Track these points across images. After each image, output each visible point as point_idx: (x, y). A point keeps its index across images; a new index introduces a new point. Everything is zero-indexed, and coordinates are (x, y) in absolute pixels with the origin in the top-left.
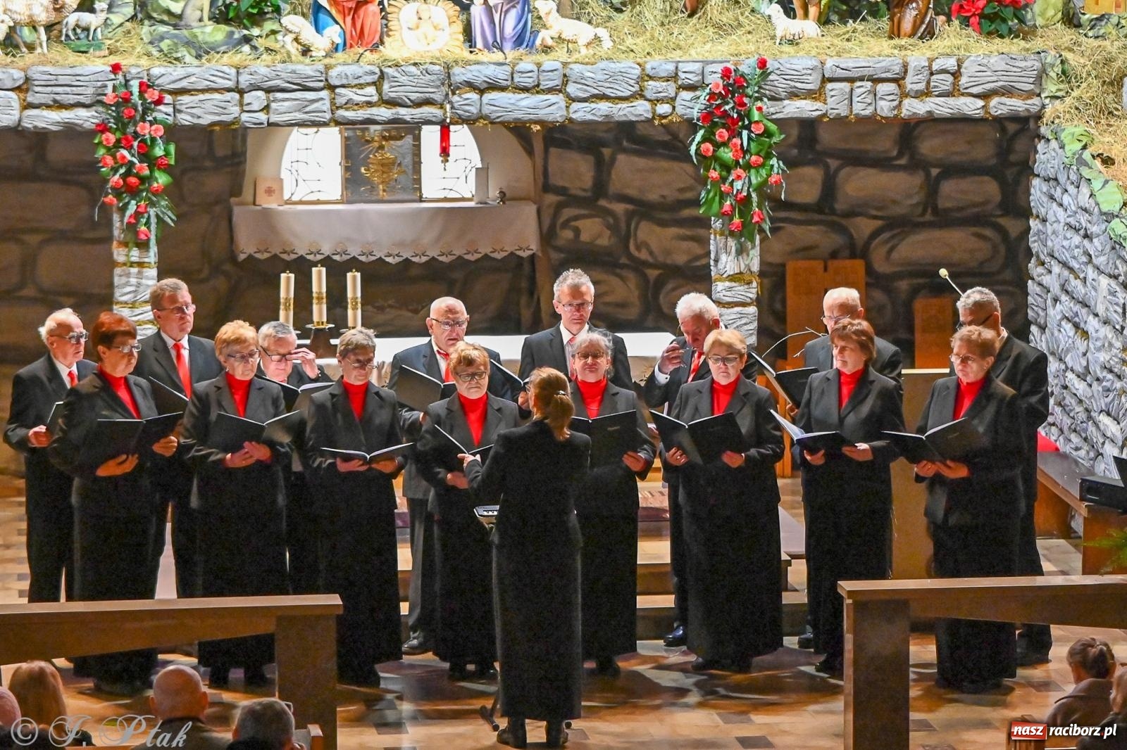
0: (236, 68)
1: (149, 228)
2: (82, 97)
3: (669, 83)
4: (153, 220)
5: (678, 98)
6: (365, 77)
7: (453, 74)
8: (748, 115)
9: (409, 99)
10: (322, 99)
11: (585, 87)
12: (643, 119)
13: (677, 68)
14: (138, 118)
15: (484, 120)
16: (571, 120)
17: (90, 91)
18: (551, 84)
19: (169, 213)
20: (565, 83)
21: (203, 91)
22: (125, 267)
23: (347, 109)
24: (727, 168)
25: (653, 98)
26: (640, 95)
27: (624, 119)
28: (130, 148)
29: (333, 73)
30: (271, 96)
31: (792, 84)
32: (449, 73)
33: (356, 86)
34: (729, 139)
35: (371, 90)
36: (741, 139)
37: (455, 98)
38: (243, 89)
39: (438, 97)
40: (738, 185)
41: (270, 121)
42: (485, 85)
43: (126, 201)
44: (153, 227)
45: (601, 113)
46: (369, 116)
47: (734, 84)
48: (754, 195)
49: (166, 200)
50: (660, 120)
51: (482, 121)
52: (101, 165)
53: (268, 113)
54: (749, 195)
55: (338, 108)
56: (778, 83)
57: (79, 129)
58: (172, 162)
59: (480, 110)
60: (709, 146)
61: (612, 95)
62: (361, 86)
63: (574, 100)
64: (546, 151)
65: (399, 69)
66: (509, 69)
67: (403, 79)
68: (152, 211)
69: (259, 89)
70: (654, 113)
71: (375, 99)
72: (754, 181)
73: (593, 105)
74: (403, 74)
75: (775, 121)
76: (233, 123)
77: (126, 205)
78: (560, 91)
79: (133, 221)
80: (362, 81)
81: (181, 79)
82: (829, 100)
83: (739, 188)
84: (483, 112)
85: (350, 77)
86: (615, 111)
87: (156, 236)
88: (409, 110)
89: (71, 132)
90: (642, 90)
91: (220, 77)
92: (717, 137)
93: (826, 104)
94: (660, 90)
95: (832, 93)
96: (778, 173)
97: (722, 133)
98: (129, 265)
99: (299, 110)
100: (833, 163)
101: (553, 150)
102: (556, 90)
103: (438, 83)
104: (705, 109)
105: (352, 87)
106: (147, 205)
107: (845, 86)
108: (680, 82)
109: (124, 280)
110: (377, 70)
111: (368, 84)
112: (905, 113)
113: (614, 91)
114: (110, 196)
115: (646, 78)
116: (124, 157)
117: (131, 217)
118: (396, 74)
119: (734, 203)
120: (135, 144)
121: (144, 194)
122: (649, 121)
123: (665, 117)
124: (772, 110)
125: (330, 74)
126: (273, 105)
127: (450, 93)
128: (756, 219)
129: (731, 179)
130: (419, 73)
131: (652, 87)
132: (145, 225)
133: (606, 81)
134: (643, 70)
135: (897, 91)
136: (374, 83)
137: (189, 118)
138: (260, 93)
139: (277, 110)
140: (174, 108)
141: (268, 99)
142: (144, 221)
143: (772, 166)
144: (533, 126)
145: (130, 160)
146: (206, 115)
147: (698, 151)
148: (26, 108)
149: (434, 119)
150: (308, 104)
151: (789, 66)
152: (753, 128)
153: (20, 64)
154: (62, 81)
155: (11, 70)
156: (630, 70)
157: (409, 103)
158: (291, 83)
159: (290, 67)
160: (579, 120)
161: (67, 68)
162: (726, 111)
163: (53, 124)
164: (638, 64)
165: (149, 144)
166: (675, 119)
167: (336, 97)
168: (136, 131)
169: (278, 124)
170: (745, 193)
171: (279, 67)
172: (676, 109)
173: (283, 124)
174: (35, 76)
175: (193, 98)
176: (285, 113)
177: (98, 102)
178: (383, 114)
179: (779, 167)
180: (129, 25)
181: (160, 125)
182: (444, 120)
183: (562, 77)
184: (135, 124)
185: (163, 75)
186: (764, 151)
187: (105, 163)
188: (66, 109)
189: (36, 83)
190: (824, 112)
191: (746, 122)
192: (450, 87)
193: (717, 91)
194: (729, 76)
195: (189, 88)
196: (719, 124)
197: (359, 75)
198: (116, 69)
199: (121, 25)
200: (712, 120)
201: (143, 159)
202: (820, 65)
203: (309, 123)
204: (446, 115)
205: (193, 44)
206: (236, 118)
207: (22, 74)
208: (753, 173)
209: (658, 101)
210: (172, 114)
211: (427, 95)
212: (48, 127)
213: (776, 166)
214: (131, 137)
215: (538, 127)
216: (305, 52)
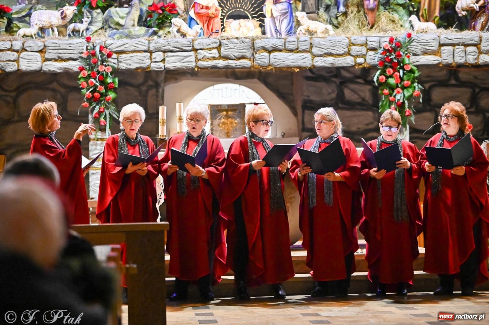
0: (148, 40)
1: (106, 120)
2: (72, 55)
3: (363, 47)
4: (108, 116)
5: (367, 55)
6: (212, 45)
7: (256, 43)
8: (403, 61)
9: (234, 55)
10: (191, 56)
11: (321, 49)
12: (350, 65)
13: (366, 39)
14: (99, 64)
15: (271, 66)
16: (314, 66)
17: (76, 52)
18: (304, 48)
19: (116, 113)
20: (311, 48)
21: (132, 52)
22: (94, 141)
23: (204, 61)
24: (392, 88)
25: (355, 55)
26: (348, 53)
27: (340, 65)
28: (95, 79)
29: (196, 43)
30: (166, 54)
31: (424, 47)
32: (253, 43)
33: (207, 49)
34: (393, 74)
35: (215, 51)
36: (400, 73)
37: (256, 56)
38: (151, 51)
39: (248, 54)
40: (398, 97)
41: (165, 67)
42: (271, 49)
43: (94, 106)
44: (108, 119)
45: (329, 62)
46: (214, 64)
47: (396, 46)
48: (406, 102)
49: (114, 106)
50: (359, 66)
51: (270, 67)
52: (81, 87)
53: (164, 63)
54: (403, 103)
55: (199, 60)
56: (417, 46)
57: (71, 71)
59: (269, 62)
60: (383, 78)
61: (335, 53)
62: (210, 49)
63: (315, 56)
64: (303, 112)
65: (229, 40)
66: (283, 40)
67: (231, 45)
68: (107, 112)
69: (161, 51)
70: (355, 62)
71: (217, 55)
72: (406, 95)
73: (325, 59)
74: (231, 42)
75: (416, 66)
76: (147, 68)
77: (94, 108)
78: (309, 52)
79: (97, 116)
80: (210, 46)
81: (121, 46)
82: (443, 55)
83: (399, 99)
84: (271, 62)
85: (205, 45)
86: (336, 61)
87: (109, 124)
88: (234, 61)
89: (68, 74)
90: (349, 51)
91: (141, 45)
92: (387, 72)
93: (441, 57)
94: (358, 50)
95: (444, 52)
96: (418, 90)
97: (389, 71)
98: (96, 139)
99: (180, 61)
101: (306, 112)
102: (307, 51)
103: (248, 47)
104: (380, 60)
106: (105, 108)
107: (451, 48)
108: (368, 47)
109: (94, 147)
110: (218, 41)
111: (214, 48)
112: (481, 62)
113: (336, 51)
114: (86, 103)
115: (351, 45)
116: (92, 82)
117: (96, 114)
118: (227, 43)
119: (396, 107)
120: (98, 76)
121: (103, 102)
122: (353, 66)
123: (361, 64)
124: (414, 60)
125: (195, 43)
126: (167, 59)
127: (254, 53)
128: (407, 114)
129: (394, 94)
130: (238, 42)
131: (355, 50)
132: (103, 118)
133: (331, 46)
135: (477, 50)
136: (216, 48)
137: (125, 65)
138: (161, 53)
139: (168, 61)
140: (118, 60)
141: (164, 56)
142: (103, 116)
143: (415, 87)
144: (295, 69)
145: (95, 84)
146: (134, 64)
147: (378, 80)
148: (45, 61)
149: (246, 66)
150: (184, 58)
151: (422, 38)
152: (405, 67)
153: (42, 40)
154: (62, 47)
155: (37, 42)
156: (343, 41)
157: (234, 58)
158: (175, 48)
159: (175, 40)
160: (318, 66)
161: (65, 41)
162: (392, 59)
163: (58, 69)
164: (347, 38)
165: (105, 76)
166: (366, 66)
167: (198, 54)
168: (98, 70)
169: (169, 68)
170: (401, 101)
171: (169, 40)
172: (367, 60)
173: (172, 68)
174: (49, 45)
175: (127, 55)
176: (173, 63)
177: (81, 57)
178: (221, 63)
179: (419, 87)
180: (100, 31)
181: (110, 67)
182: (251, 66)
183: (309, 44)
184: (98, 66)
185: (112, 44)
186: (411, 79)
187: (83, 86)
188: (65, 61)
189: (49, 48)
190: (440, 61)
191: (402, 65)
192: (254, 49)
193: (387, 48)
194: (393, 42)
195: (125, 50)
196: (388, 66)
197: (209, 43)
198: (88, 39)
199: (96, 31)
200: (384, 64)
201: (101, 84)
202: (438, 38)
203: (185, 68)
204: (253, 64)
205: (129, 36)
206: (148, 65)
207: (43, 44)
208: (405, 90)
209: (357, 56)
210: (117, 64)
211: (243, 54)
212: (56, 70)
213: (417, 87)
214: (96, 73)
215: (298, 70)
216: (184, 37)
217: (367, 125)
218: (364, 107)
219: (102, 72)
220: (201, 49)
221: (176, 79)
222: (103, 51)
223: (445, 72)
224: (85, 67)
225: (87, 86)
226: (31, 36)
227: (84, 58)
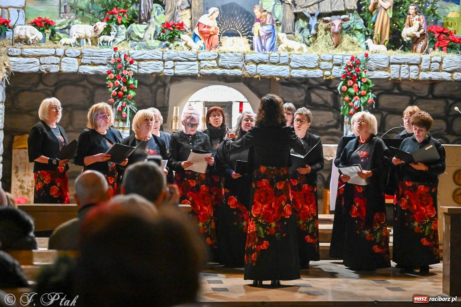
0: (162, 51)
1: (127, 113)
2: (102, 61)
3: (330, 63)
4: (129, 110)
5: (333, 69)
7: (246, 57)
8: (360, 75)
9: (229, 66)
10: (195, 65)
11: (297, 63)
12: (319, 77)
13: (333, 57)
14: (123, 69)
15: (258, 75)
16: (291, 76)
17: (106, 59)
18: (284, 62)
19: (135, 108)
20: (290, 62)
21: (149, 60)
23: (205, 69)
24: (352, 96)
25: (323, 69)
26: (318, 67)
27: (312, 76)
28: (119, 81)
29: (200, 55)
30: (176, 63)
31: (377, 64)
32: (245, 57)
33: (208, 60)
34: (353, 85)
35: (215, 62)
36: (358, 84)
37: (246, 67)
38: (164, 60)
39: (240, 65)
40: (356, 103)
41: (175, 73)
42: (258, 62)
43: (118, 101)
44: (128, 113)
45: (303, 74)
46: (213, 72)
47: (356, 63)
48: (362, 107)
49: (133, 102)
50: (326, 78)
51: (257, 76)
52: (108, 86)
55: (201, 68)
56: (372, 64)
57: (101, 74)
58: (136, 87)
59: (256, 72)
60: (345, 87)
61: (308, 67)
62: (210, 60)
63: (293, 68)
65: (225, 54)
66: (268, 55)
67: (227, 58)
68: (128, 107)
69: (172, 60)
70: (324, 74)
71: (216, 65)
72: (362, 102)
73: (300, 71)
74: (227, 55)
75: (370, 79)
76: (161, 73)
77: (118, 104)
78: (287, 65)
79: (120, 110)
80: (211, 58)
81: (141, 55)
82: (392, 72)
83: (356, 104)
84: (258, 72)
85: (206, 56)
86: (309, 73)
87: (129, 116)
88: (229, 70)
89: (98, 75)
90: (319, 65)
91: (156, 55)
92: (348, 84)
93: (390, 73)
94: (326, 65)
95: (393, 69)
96: (372, 98)
97: (350, 82)
98: (118, 128)
99: (186, 69)
100: (385, 113)
102: (286, 64)
103: (240, 60)
104: (343, 73)
105: (207, 60)
106: (126, 103)
107: (398, 66)
108: (334, 63)
110: (217, 54)
111: (213, 59)
112: (421, 78)
113: (309, 65)
114: (112, 99)
115: (321, 61)
116: (117, 83)
117: (119, 108)
118: (224, 56)
119: (354, 111)
120: (122, 79)
121: (125, 99)
122: (322, 78)
123: (328, 76)
124: (369, 75)
125: (198, 55)
126: (176, 67)
127: (245, 64)
129: (353, 101)
130: (233, 56)
131: (323, 64)
132: (125, 112)
133: (305, 61)
134: (320, 57)
135: (418, 69)
136: (215, 59)
137: (143, 71)
138: (172, 62)
139: (177, 68)
140: (138, 66)
141: (174, 64)
142: (125, 110)
143: (369, 96)
144: (276, 78)
145: (119, 85)
146: (150, 70)
147: (341, 89)
148: (80, 65)
149: (238, 74)
150: (190, 66)
151: (376, 57)
152: (362, 80)
153: (79, 48)
154: (95, 54)
155: (75, 50)
156: (315, 57)
157: (229, 68)
158: (183, 58)
159: (183, 52)
160: (295, 76)
161: (96, 49)
162: (352, 73)
163: (91, 71)
164: (318, 55)
165: (127, 79)
166: (332, 77)
167: (201, 64)
168: (122, 73)
169: (178, 74)
170: (359, 106)
171: (179, 51)
172: (332, 73)
173: (180, 74)
174: (84, 52)
175: (145, 63)
176: (181, 70)
177: (109, 63)
178: (219, 71)
179: (372, 96)
180: (123, 42)
181: (132, 72)
182: (242, 75)
183: (288, 59)
184: (122, 71)
185: (134, 53)
186: (367, 90)
187: (110, 86)
188: (96, 66)
189: (85, 55)
190: (389, 76)
191: (360, 78)
192: (245, 62)
193: (349, 65)
194: (353, 60)
195: (144, 59)
196: (349, 79)
197: (210, 56)
198: (115, 49)
199: (121, 42)
200: (346, 77)
201: (125, 85)
202: (388, 58)
203: (190, 74)
204: (243, 73)
205: (147, 47)
206: (162, 71)
207: (80, 52)
208: (362, 98)
209: (325, 70)
210: (137, 69)
211: (236, 64)
212: (89, 72)
213: (371, 96)
214: (120, 76)
215: (279, 79)
216: (190, 50)
217: (328, 122)
218: (326, 108)
219: (126, 75)
220: (203, 60)
221: (179, 81)
222: (127, 59)
223: (390, 83)
224: (112, 71)
225: (114, 86)
226: (70, 45)
227: (112, 64)
